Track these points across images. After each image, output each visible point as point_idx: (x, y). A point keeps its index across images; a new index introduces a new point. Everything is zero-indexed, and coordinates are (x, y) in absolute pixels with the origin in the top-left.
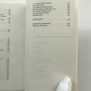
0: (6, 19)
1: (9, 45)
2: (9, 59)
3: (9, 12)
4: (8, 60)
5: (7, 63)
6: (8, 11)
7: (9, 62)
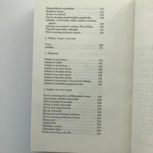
0: (96, 26)
1: (101, 72)
2: (101, 97)
3: (101, 13)
4: (99, 100)
5: (97, 104)
6: (100, 10)
7: (101, 103)
